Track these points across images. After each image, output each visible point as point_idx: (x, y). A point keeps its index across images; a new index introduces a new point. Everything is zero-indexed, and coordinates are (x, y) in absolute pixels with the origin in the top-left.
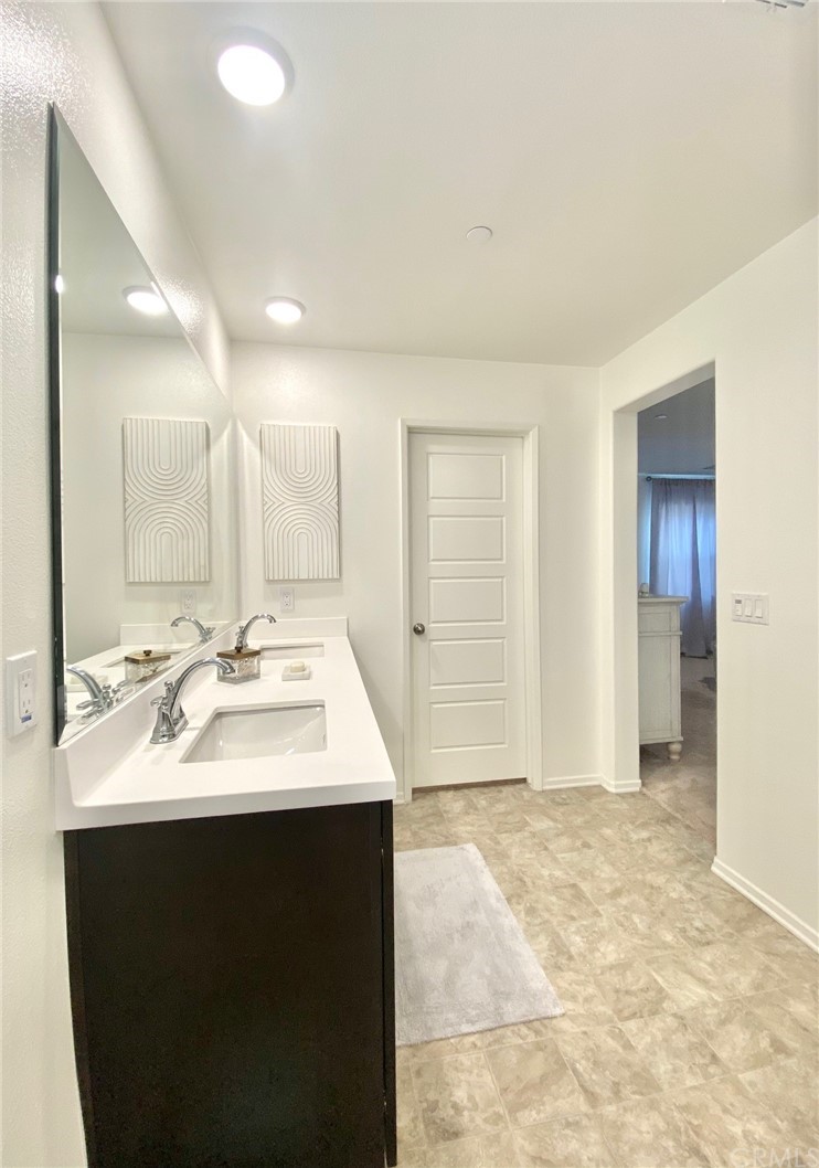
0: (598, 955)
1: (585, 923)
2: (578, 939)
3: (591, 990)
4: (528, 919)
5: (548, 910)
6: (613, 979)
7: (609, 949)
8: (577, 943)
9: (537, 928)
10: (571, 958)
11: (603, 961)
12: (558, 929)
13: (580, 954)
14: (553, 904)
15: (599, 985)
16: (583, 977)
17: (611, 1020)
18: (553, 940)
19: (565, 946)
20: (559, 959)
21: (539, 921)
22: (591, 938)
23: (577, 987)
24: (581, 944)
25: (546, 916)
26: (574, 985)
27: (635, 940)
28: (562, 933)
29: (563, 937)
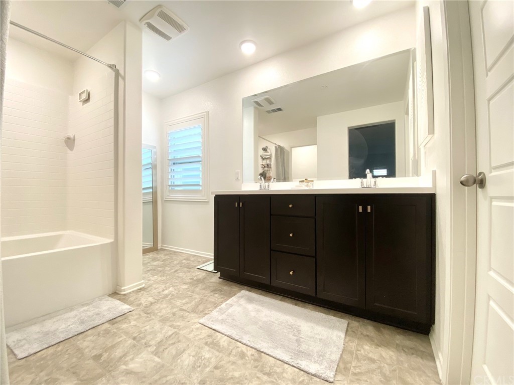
0: (193, 353)
1: (208, 369)
2: (207, 356)
3: (191, 336)
4: (240, 350)
5: (234, 363)
6: (181, 346)
7: (188, 360)
8: (207, 353)
9: (231, 348)
10: (206, 344)
11: (189, 352)
12: (221, 355)
13: (202, 348)
14: (234, 370)
15: (188, 339)
16: (197, 338)
17: (180, 330)
18: (219, 346)
19: (212, 348)
20: (211, 340)
21: (234, 352)
22: (200, 361)
23: (198, 333)
24: (204, 354)
25: (232, 358)
26: (199, 333)
27: (172, 377)
28: (217, 353)
29: (215, 352)
